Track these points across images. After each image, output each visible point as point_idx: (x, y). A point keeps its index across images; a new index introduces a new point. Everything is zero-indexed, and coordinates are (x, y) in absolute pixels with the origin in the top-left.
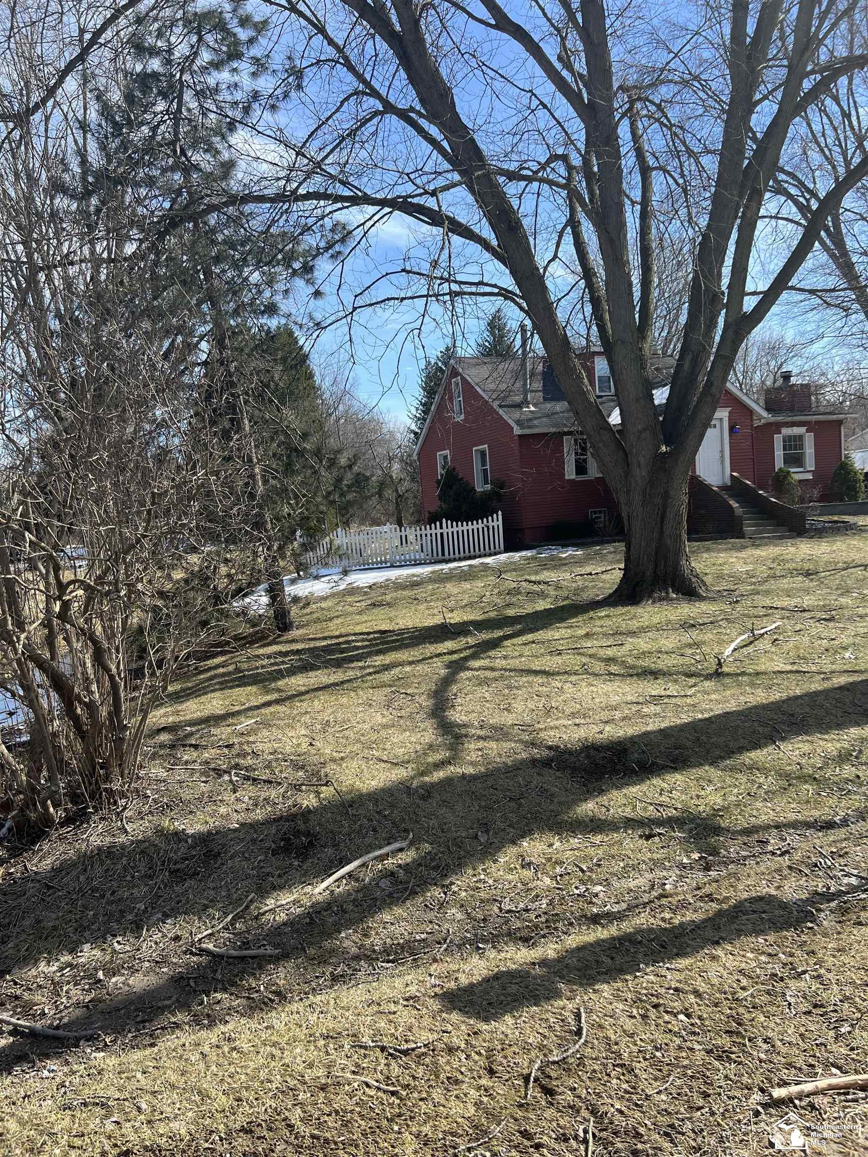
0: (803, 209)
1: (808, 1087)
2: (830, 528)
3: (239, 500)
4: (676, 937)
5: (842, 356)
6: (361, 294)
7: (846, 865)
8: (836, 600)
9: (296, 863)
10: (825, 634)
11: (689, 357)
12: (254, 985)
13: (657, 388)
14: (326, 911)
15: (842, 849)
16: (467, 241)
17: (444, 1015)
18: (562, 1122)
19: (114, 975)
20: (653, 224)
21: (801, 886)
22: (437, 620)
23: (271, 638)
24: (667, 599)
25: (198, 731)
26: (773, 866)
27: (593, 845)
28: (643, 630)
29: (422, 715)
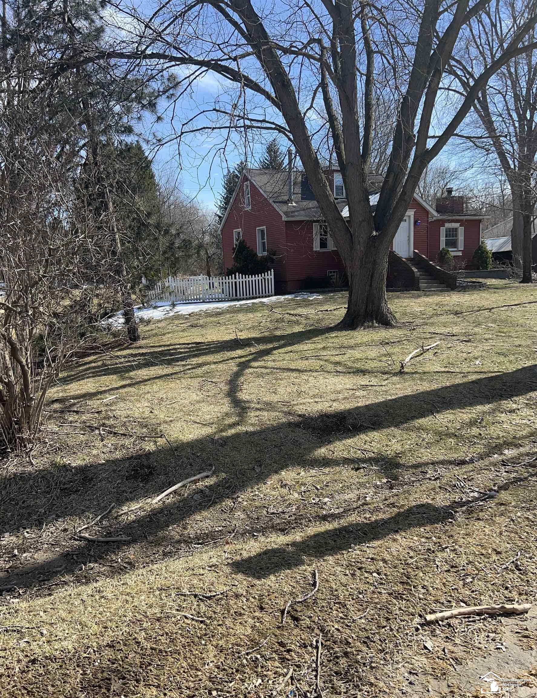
0: (465, 85)
1: (447, 614)
2: (470, 285)
3: (106, 255)
4: (373, 528)
5: (483, 180)
6: (186, 123)
7: (472, 486)
8: (472, 329)
9: (141, 485)
10: (465, 350)
11: (392, 176)
12: (114, 559)
13: (371, 195)
14: (160, 514)
15: (470, 476)
16: (256, 93)
17: (233, 576)
18: (303, 637)
19: (25, 552)
20: (373, 89)
21: (446, 498)
22: (232, 337)
23: (126, 345)
24: (372, 327)
25: (78, 402)
26: (430, 487)
27: (324, 474)
28: (357, 345)
29: (222, 395)
